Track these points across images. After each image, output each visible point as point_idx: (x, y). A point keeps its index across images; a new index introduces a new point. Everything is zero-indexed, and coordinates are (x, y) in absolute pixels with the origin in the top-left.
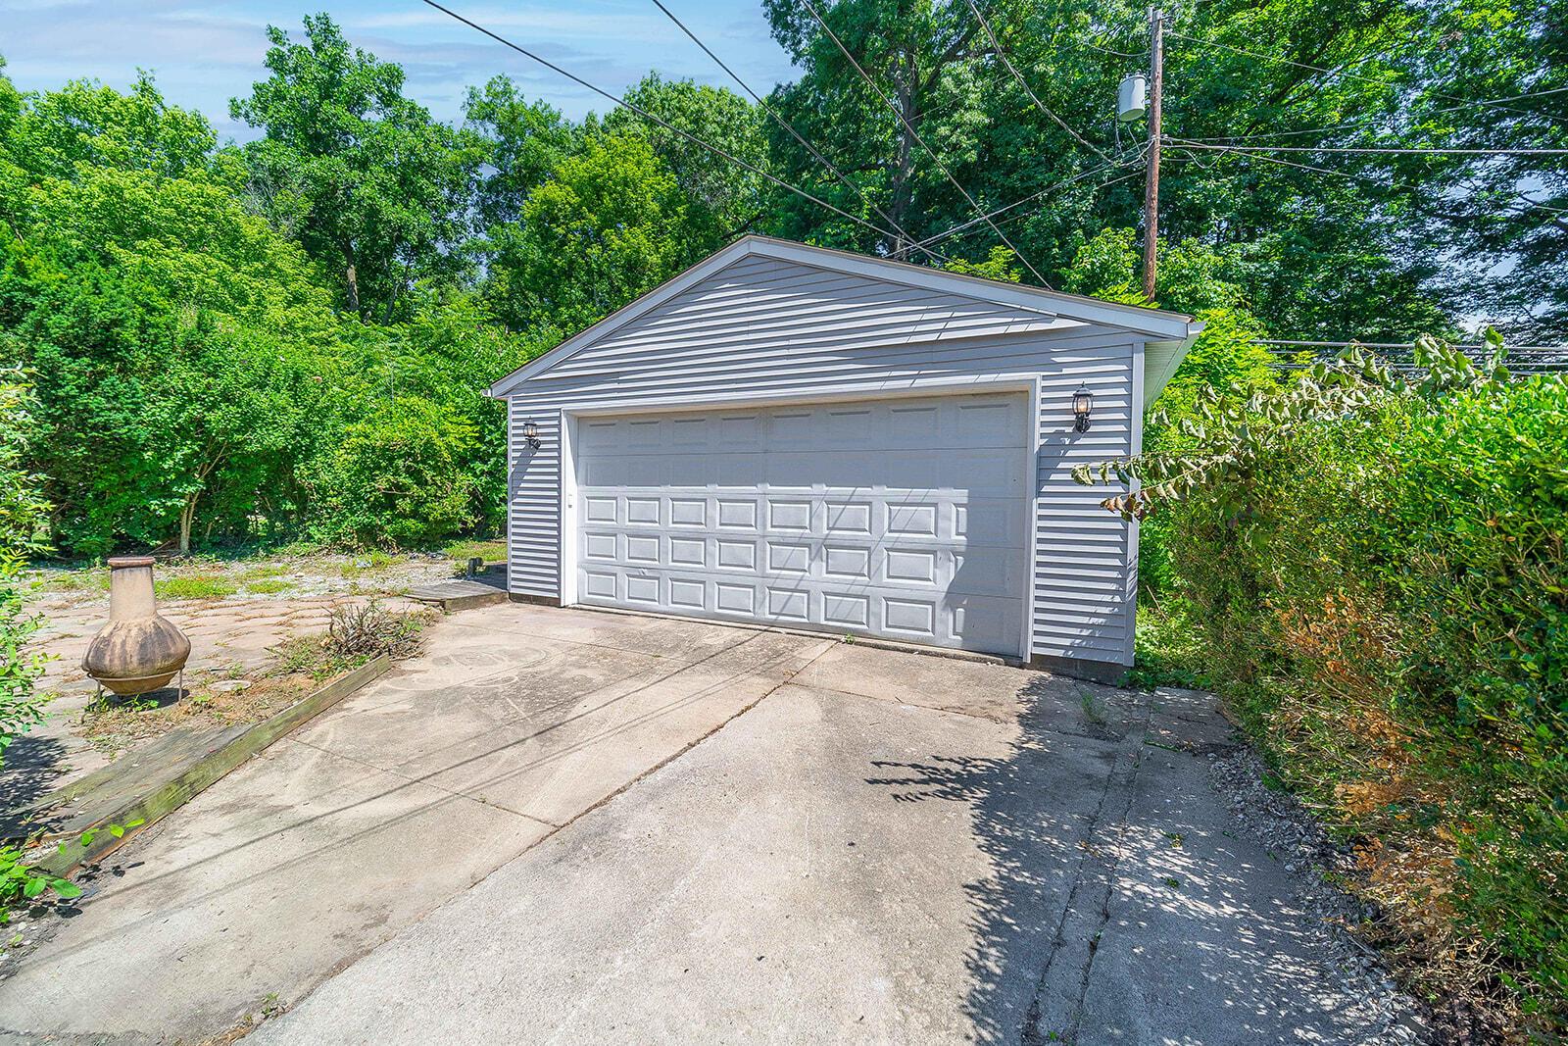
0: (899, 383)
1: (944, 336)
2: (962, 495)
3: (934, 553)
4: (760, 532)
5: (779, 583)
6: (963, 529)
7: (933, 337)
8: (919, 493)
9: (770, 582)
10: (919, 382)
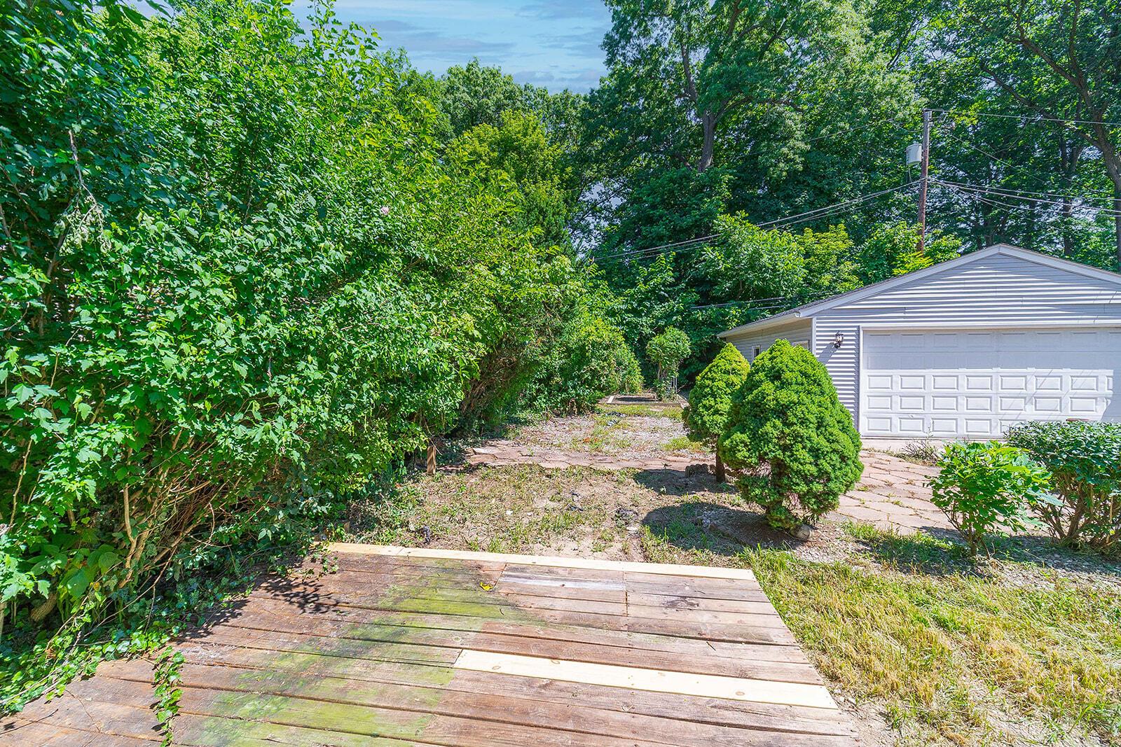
0: (1087, 321)
1: (1112, 302)
2: (1110, 372)
3: (1096, 398)
4: (994, 391)
5: (1006, 417)
6: (1111, 387)
7: (1108, 302)
8: (1087, 372)
9: (1000, 417)
10: (1097, 321)
